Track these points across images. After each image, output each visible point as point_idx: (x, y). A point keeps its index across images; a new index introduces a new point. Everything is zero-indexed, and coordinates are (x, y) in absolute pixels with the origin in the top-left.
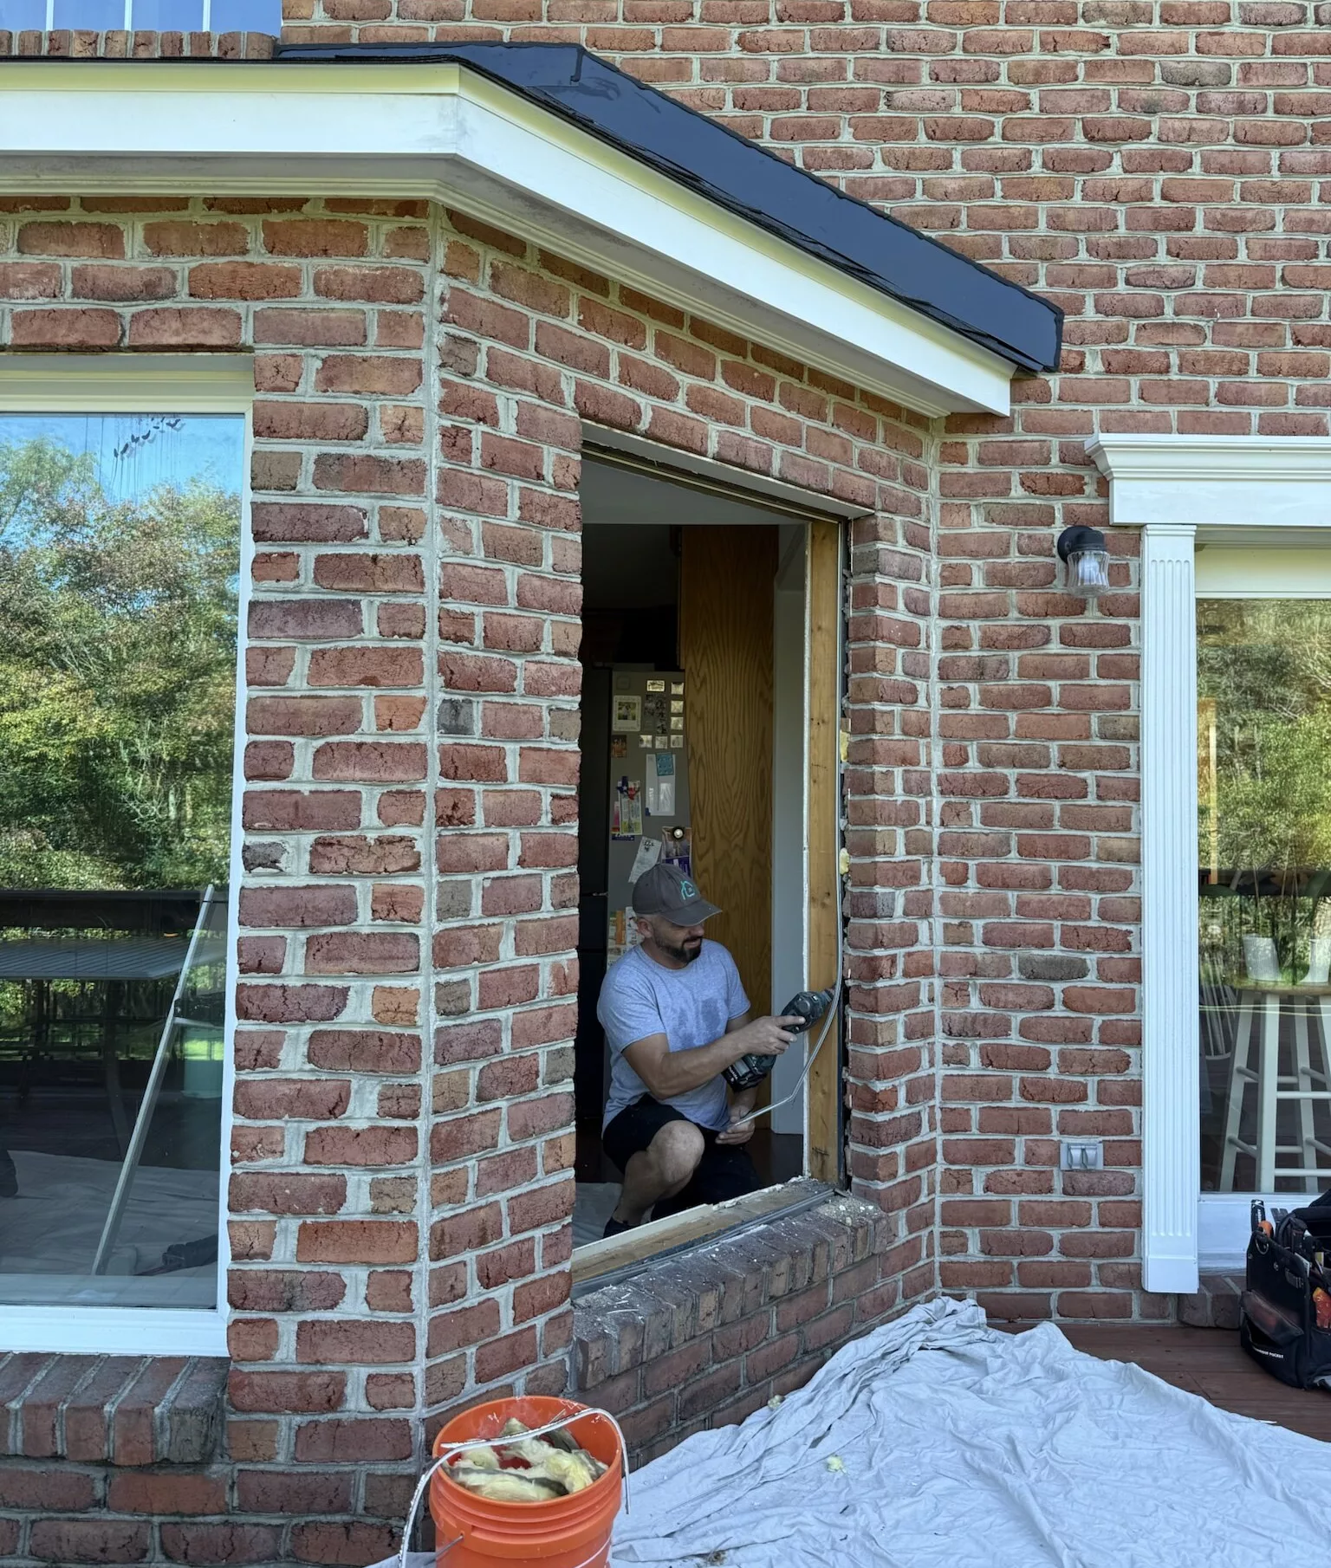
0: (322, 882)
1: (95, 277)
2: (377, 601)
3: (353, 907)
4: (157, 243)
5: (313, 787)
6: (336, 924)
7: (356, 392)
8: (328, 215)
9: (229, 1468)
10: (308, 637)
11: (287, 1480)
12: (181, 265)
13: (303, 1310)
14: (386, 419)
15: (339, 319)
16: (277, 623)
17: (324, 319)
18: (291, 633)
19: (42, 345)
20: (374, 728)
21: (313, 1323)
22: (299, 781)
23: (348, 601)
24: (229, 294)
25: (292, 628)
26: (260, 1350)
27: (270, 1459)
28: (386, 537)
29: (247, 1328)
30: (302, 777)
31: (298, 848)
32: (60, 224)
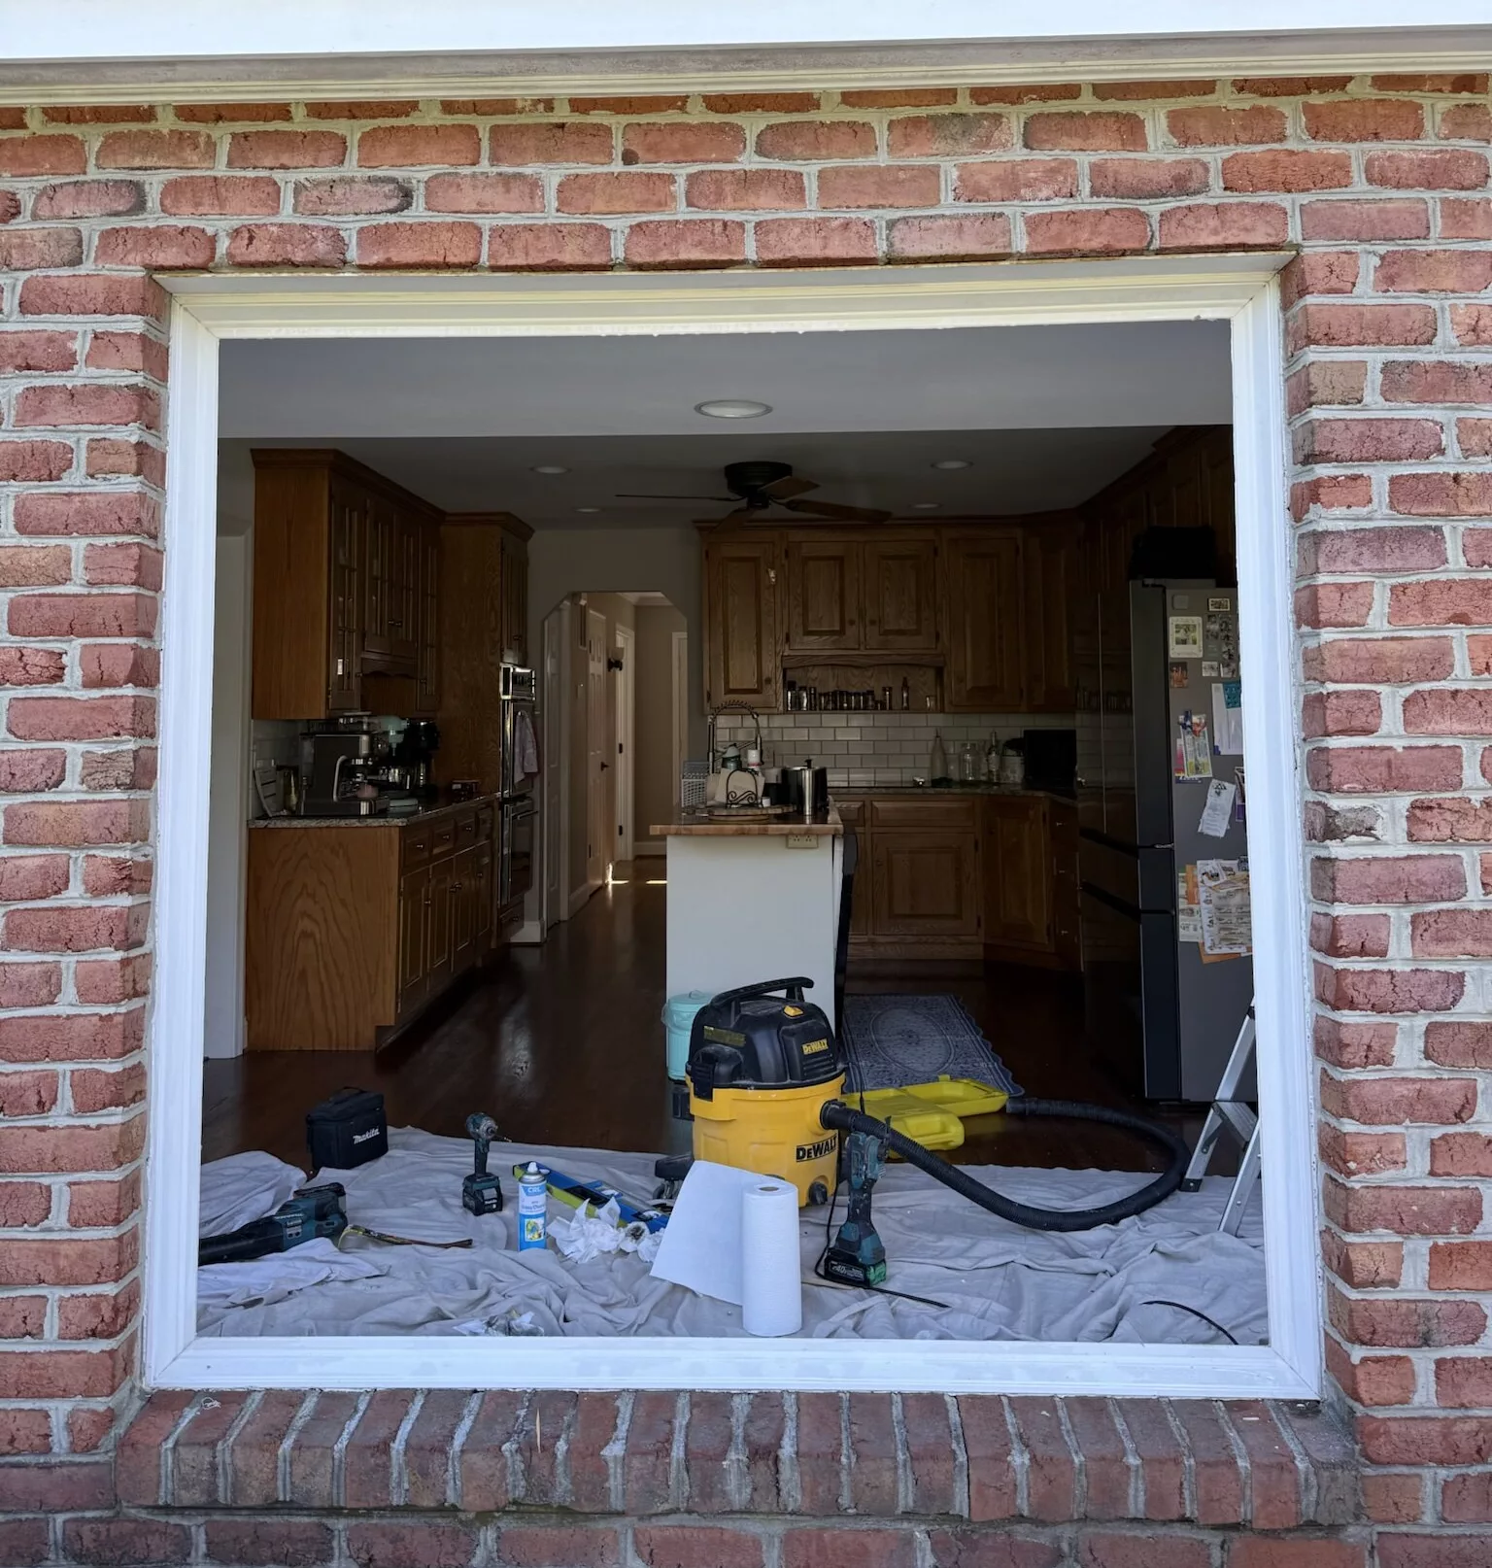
0: (1424, 851)
1: (1116, 172)
2: (1462, 526)
3: (1461, 880)
4: (1182, 130)
5: (1406, 743)
6: (1443, 900)
7: (1422, 291)
8: (1375, 94)
9: (1366, 1532)
10: (1386, 570)
11: (1437, 1544)
12: (1214, 156)
13: (1441, 1345)
14: (1458, 319)
15: (1398, 210)
16: (1351, 554)
17: (1380, 211)
18: (1367, 566)
19: (1062, 251)
20: (1469, 674)
21: (1454, 1361)
22: (1389, 736)
23: (1429, 527)
24: (1271, 186)
25: (1367, 560)
26: (1396, 1392)
27: (1414, 1520)
28: (1468, 453)
29: (1378, 1366)
30: (1392, 731)
31: (1392, 812)
32: (1071, 115)
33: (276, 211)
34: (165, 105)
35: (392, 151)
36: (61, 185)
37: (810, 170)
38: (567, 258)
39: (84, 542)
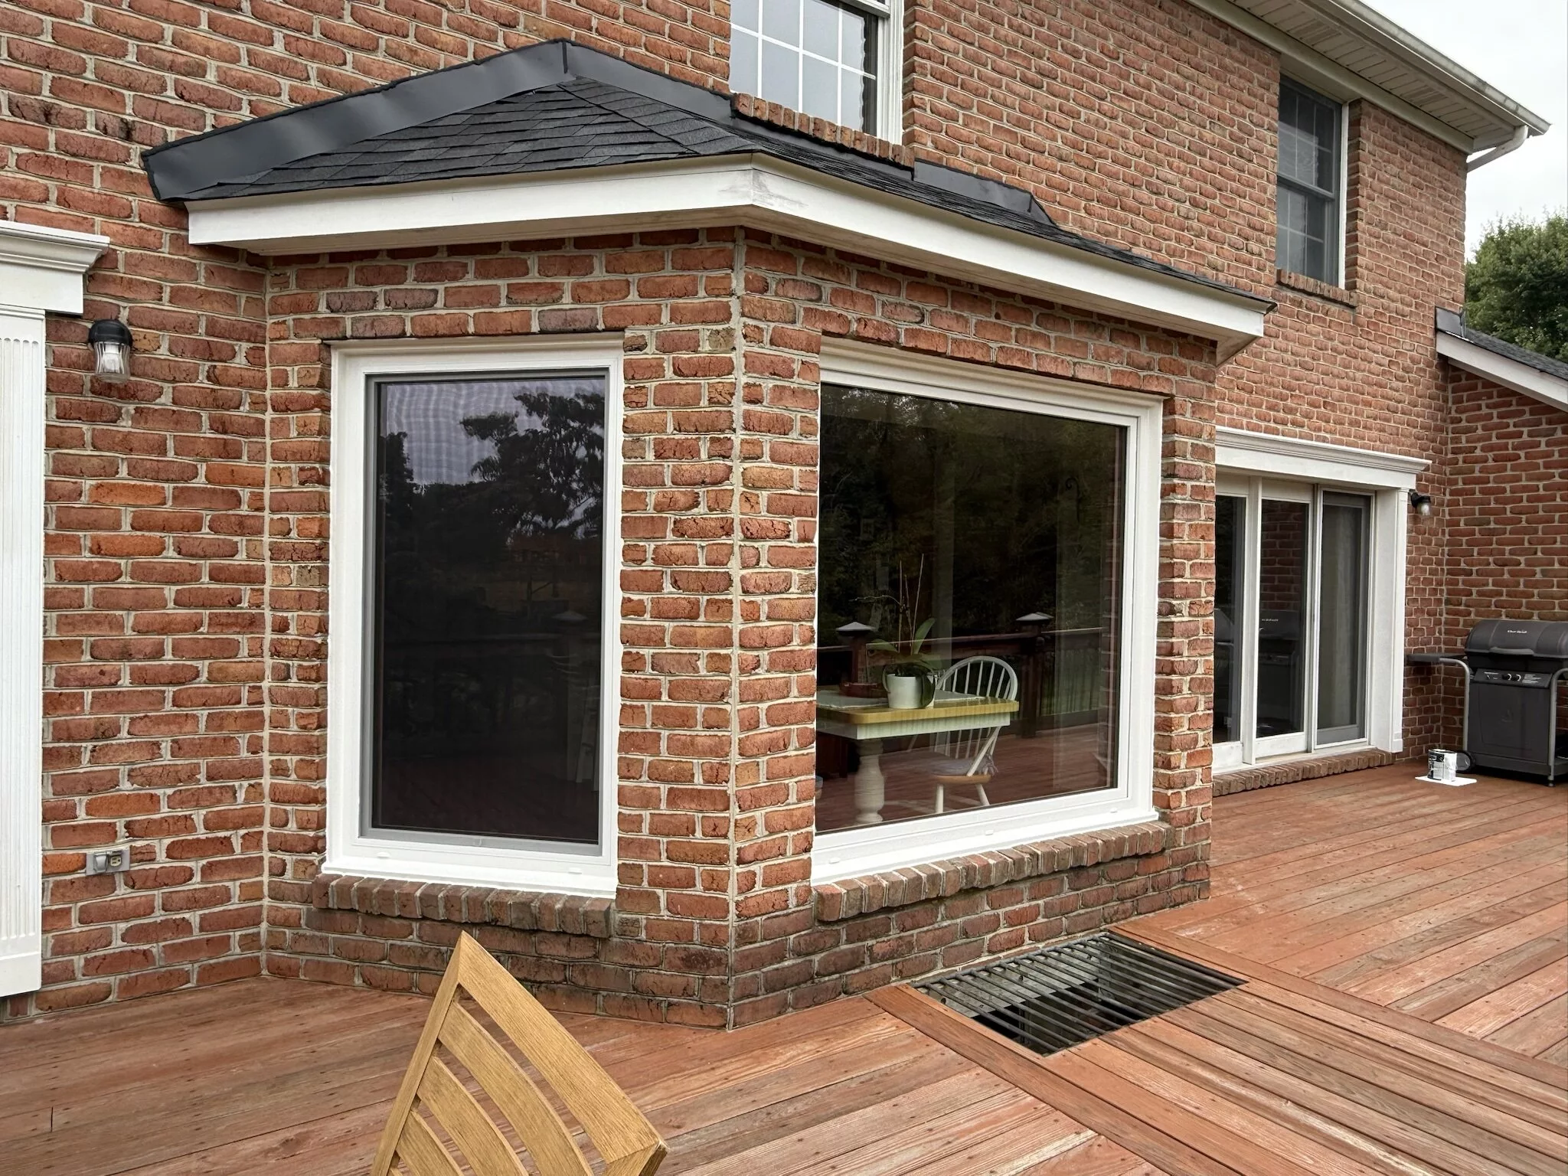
0: (1192, 619)
1: (1133, 357)
2: (1204, 505)
3: (1198, 629)
4: (1149, 344)
5: (1190, 581)
6: (1194, 636)
7: (1200, 419)
9: (1169, 851)
10: (1188, 519)
11: (1182, 852)
12: (1156, 357)
13: (1188, 786)
14: (1207, 430)
15: (1196, 387)
16: (1181, 513)
17: (1192, 387)
18: (1184, 517)
20: (1204, 557)
23: (1198, 505)
24: (1169, 372)
25: (1184, 515)
26: (1178, 803)
27: (1179, 845)
29: (1174, 795)
30: (1187, 577)
31: (1186, 605)
32: (1122, 331)
33: (874, 314)
34: (831, 248)
35: (919, 293)
36: (788, 280)
37: (1052, 335)
38: (977, 357)
39: (798, 468)
